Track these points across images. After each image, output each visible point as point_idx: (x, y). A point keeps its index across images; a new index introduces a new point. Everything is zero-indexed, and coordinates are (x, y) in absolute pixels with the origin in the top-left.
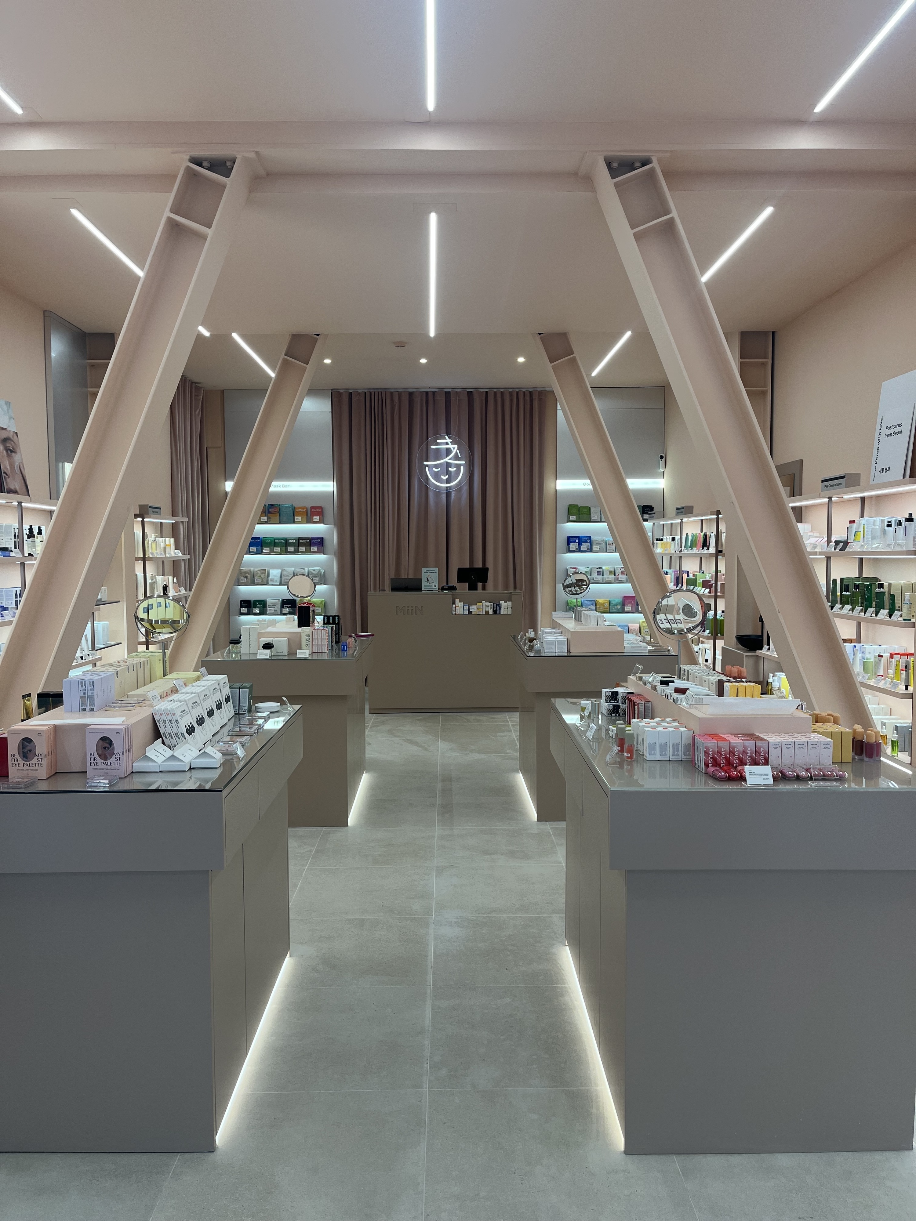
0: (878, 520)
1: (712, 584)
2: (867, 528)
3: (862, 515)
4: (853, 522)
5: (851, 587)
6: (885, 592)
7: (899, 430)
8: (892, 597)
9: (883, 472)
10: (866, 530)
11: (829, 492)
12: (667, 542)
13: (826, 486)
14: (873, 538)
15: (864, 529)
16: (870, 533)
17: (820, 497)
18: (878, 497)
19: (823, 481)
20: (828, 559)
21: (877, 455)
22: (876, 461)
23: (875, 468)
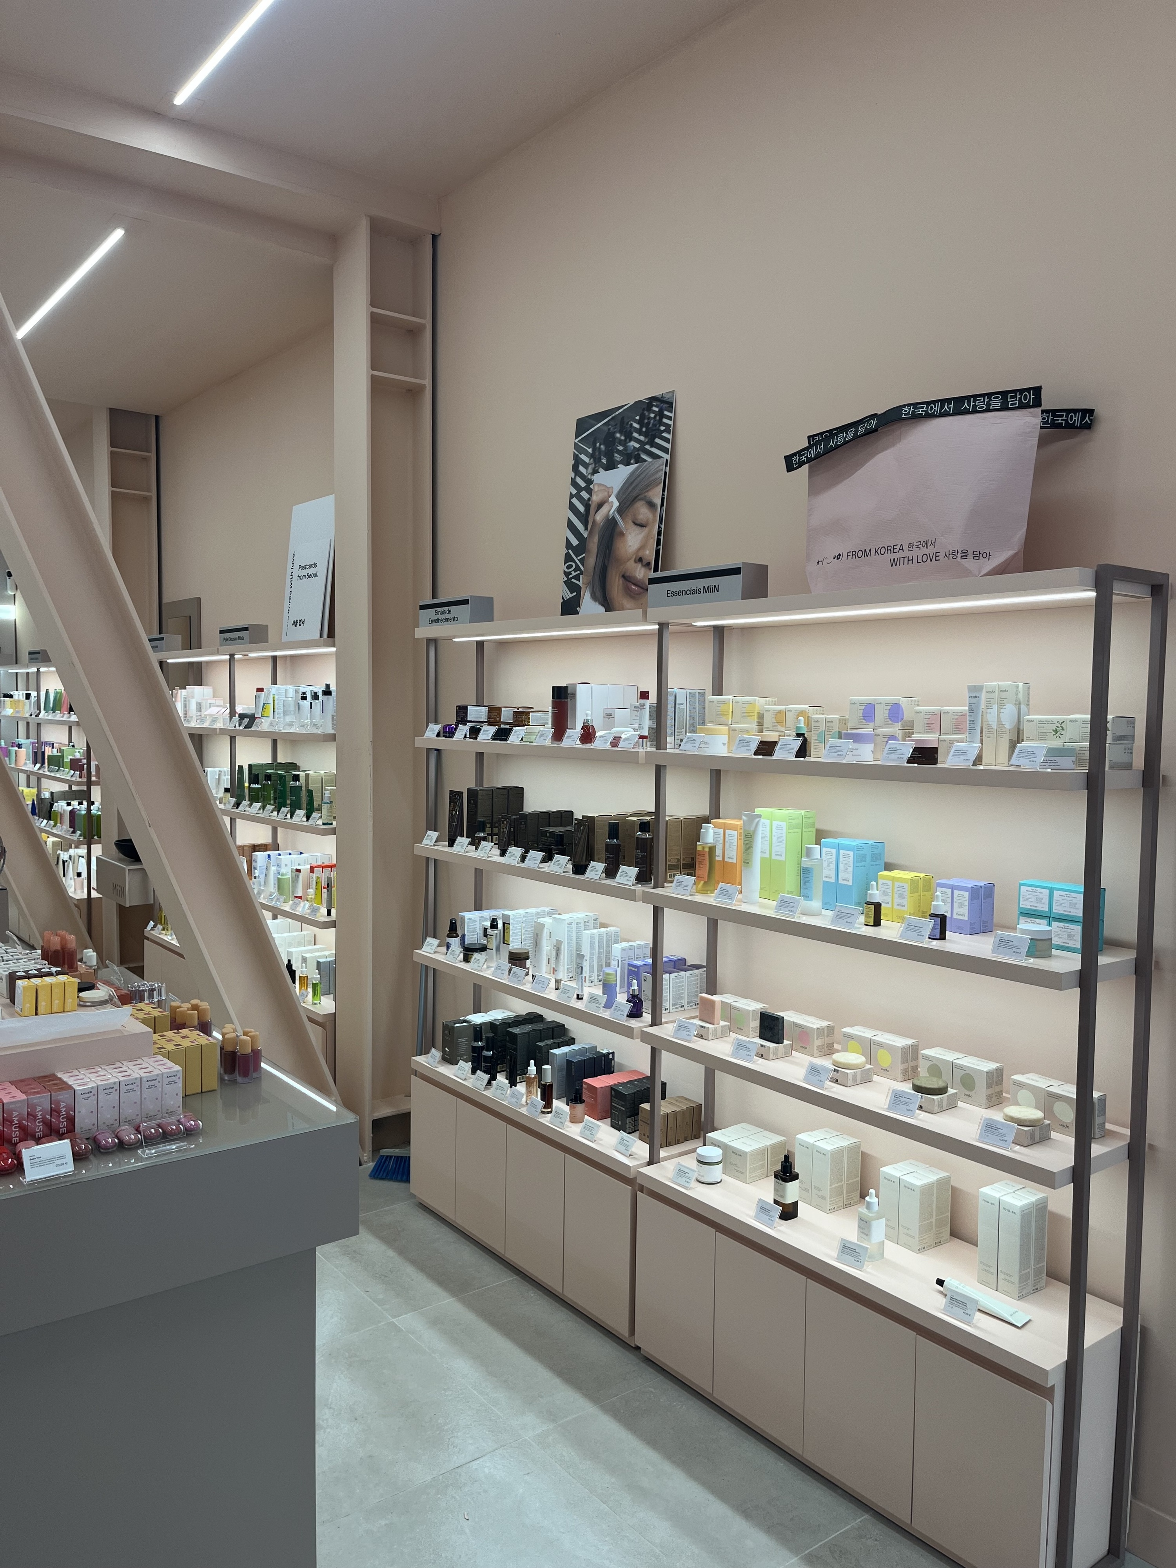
0: (291, 689)
1: (83, 765)
2: (278, 699)
3: (274, 682)
4: (260, 690)
5: (261, 777)
6: (302, 787)
7: (315, 572)
8: (310, 793)
9: (296, 626)
10: (276, 702)
11: (232, 648)
12: (19, 701)
13: (226, 640)
14: (285, 713)
15: (274, 700)
16: (282, 706)
17: (218, 653)
18: (292, 657)
19: (221, 632)
20: (232, 739)
21: (289, 603)
22: (289, 610)
23: (288, 619)
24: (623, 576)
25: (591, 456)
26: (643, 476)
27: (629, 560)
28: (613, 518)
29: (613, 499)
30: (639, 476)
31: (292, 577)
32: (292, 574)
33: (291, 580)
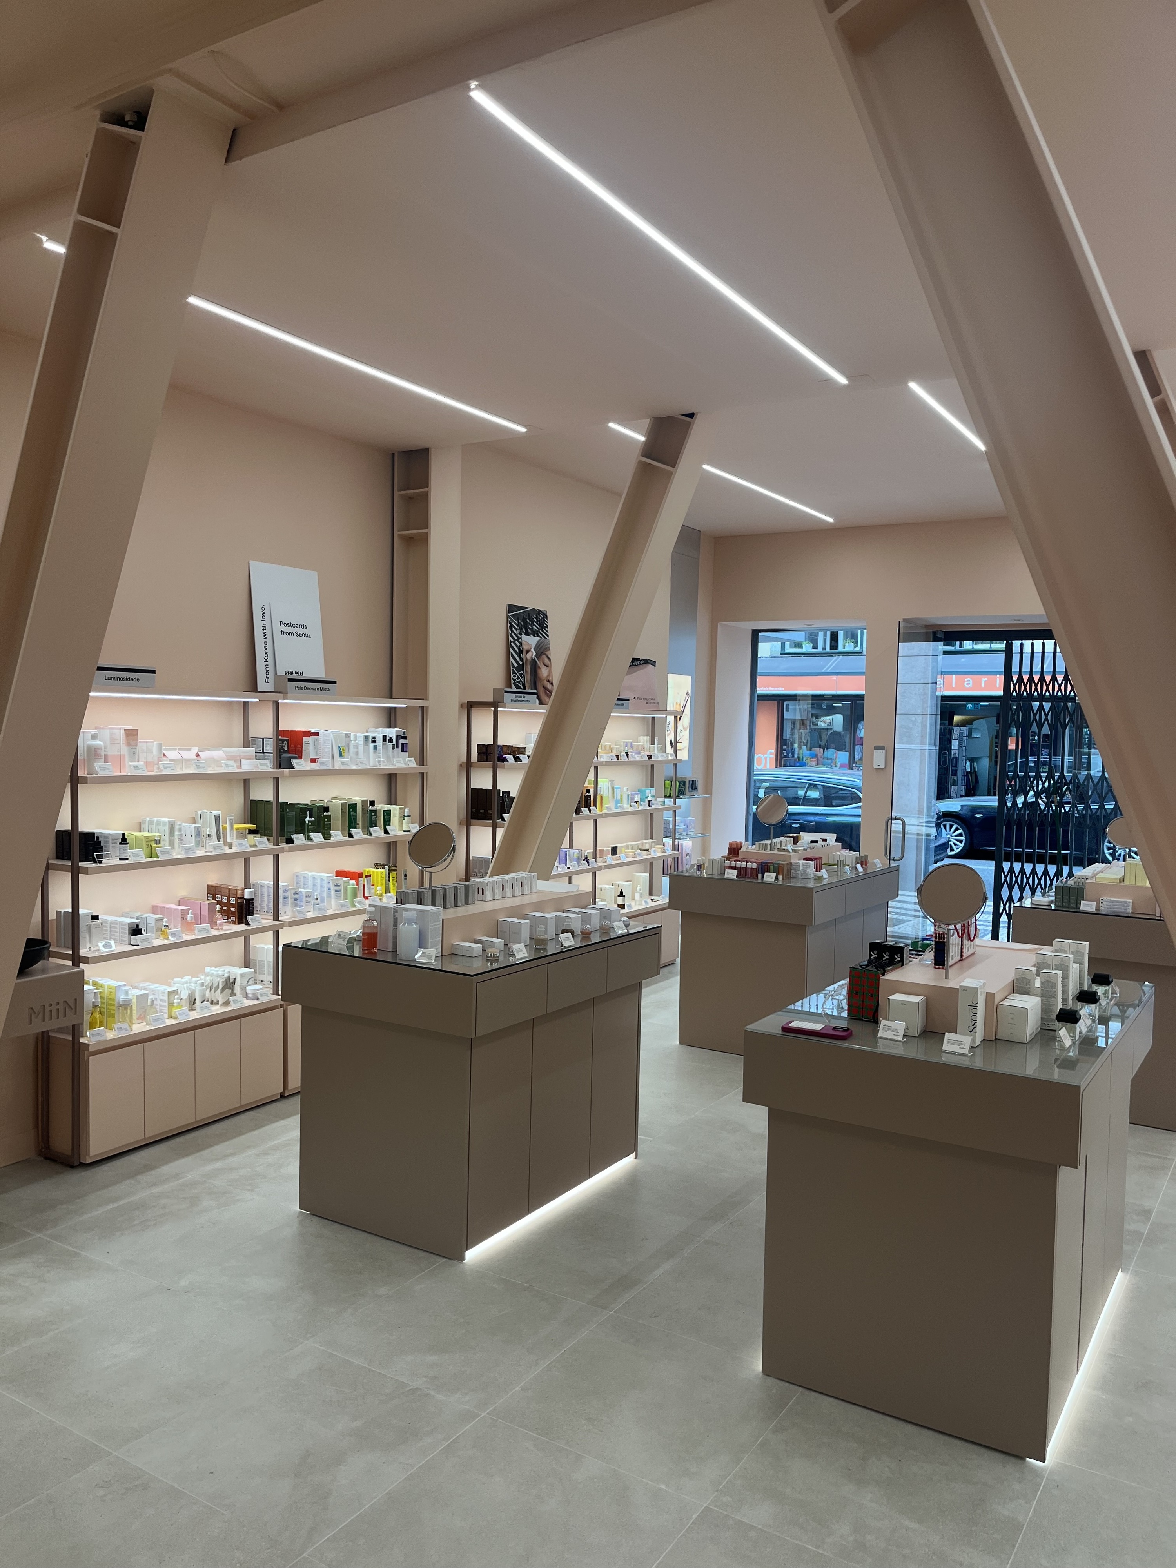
7: (305, 633)
13: (297, 688)
19: (290, 680)
21: (265, 652)
22: (266, 658)
23: (266, 668)
24: (543, 687)
25: (518, 625)
26: (542, 644)
27: (544, 680)
28: (534, 659)
29: (532, 650)
30: (541, 644)
31: (265, 628)
32: (264, 625)
33: (264, 631)
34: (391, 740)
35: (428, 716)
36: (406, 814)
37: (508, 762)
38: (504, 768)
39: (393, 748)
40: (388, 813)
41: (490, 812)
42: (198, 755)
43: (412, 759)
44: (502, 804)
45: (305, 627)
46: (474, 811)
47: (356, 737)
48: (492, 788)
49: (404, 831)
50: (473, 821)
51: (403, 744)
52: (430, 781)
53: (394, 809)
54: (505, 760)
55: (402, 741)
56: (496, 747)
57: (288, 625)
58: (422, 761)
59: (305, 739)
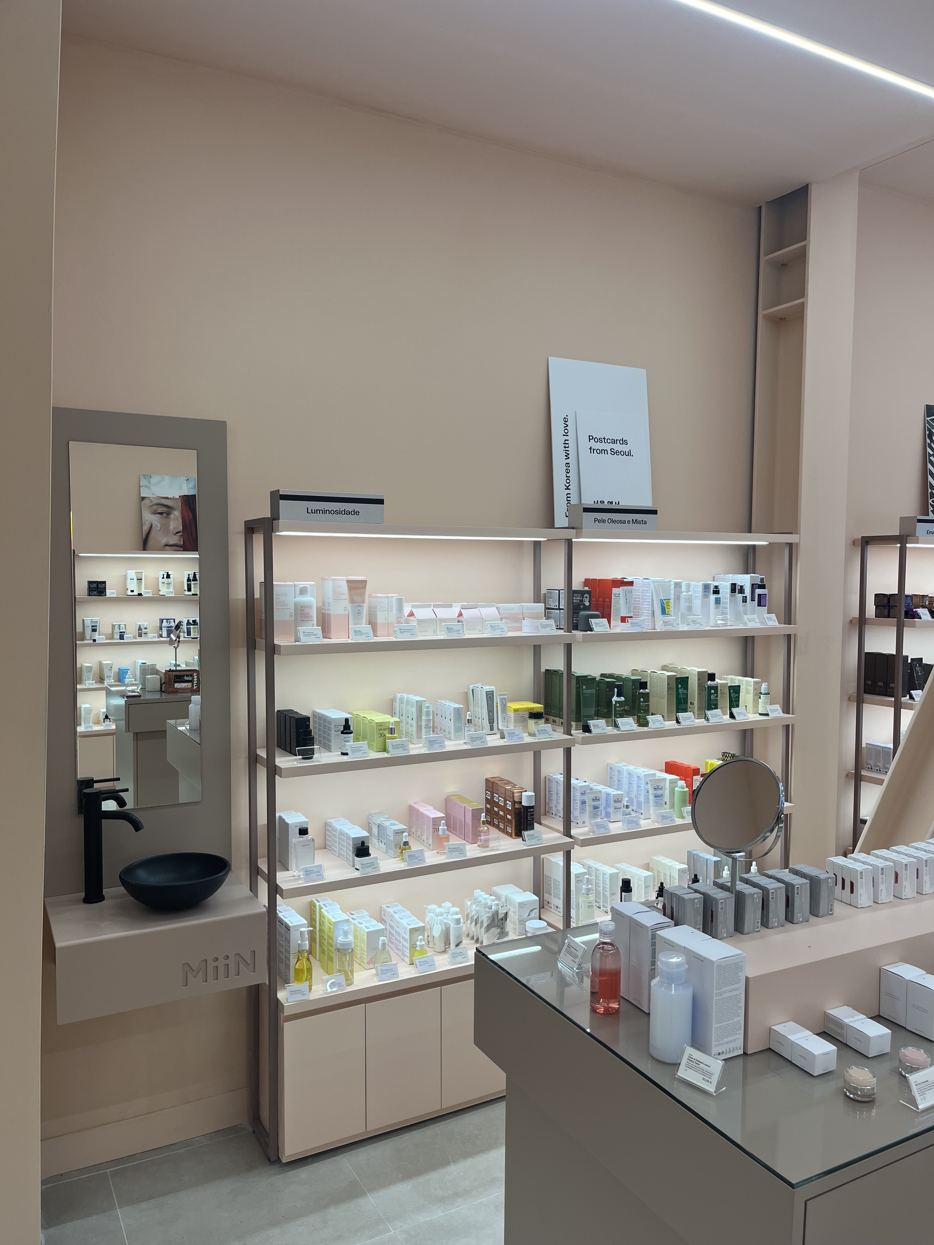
7: (625, 450)
21: (567, 477)
22: (567, 485)
23: (568, 497)
31: (567, 446)
32: (566, 442)
33: (567, 449)
34: (742, 591)
35: (799, 559)
36: (763, 691)
37: (921, 618)
38: (913, 626)
39: (745, 600)
40: (735, 690)
41: (892, 685)
42: (460, 614)
43: (773, 616)
44: (911, 675)
45: (625, 442)
46: (869, 682)
47: (688, 586)
48: (895, 653)
49: (761, 714)
50: (867, 697)
51: (759, 595)
52: (800, 645)
53: (748, 683)
54: (917, 616)
55: (758, 591)
56: (903, 598)
57: (600, 440)
58: (788, 618)
59: (615, 591)
